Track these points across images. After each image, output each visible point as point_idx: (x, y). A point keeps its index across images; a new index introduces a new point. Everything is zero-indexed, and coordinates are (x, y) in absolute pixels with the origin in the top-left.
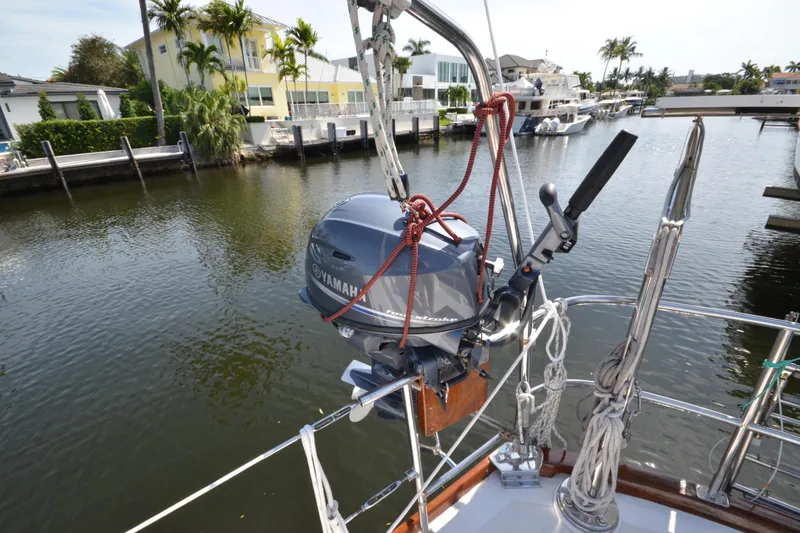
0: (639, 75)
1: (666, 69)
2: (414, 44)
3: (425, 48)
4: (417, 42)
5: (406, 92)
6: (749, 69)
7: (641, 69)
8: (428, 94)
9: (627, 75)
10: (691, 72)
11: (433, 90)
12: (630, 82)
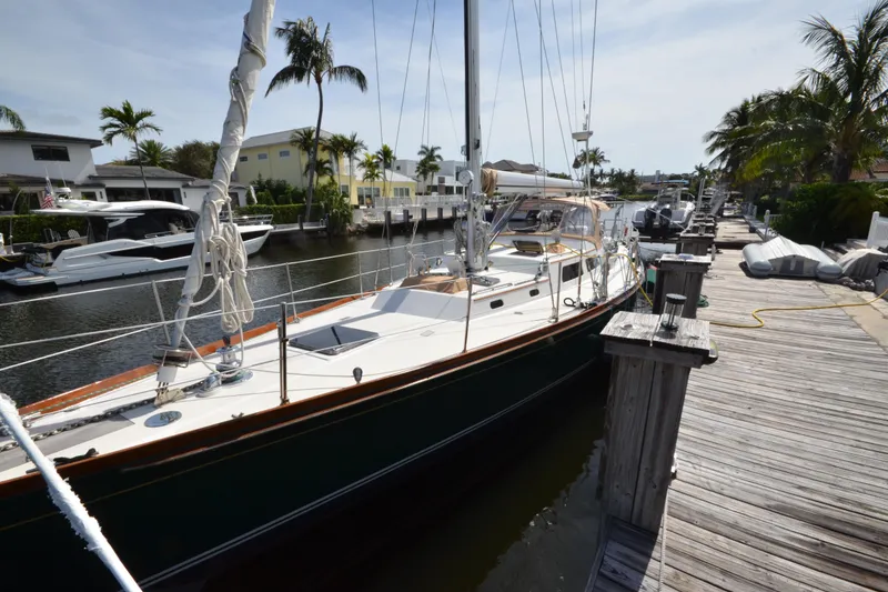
0: (611, 175)
1: (633, 171)
2: (427, 149)
3: (436, 153)
4: (430, 148)
5: (435, 189)
6: (701, 169)
7: (613, 170)
8: (449, 190)
9: (602, 175)
10: (658, 172)
11: (452, 187)
12: (606, 180)
